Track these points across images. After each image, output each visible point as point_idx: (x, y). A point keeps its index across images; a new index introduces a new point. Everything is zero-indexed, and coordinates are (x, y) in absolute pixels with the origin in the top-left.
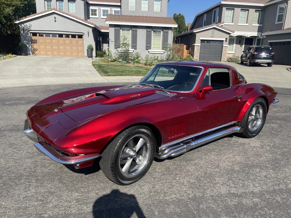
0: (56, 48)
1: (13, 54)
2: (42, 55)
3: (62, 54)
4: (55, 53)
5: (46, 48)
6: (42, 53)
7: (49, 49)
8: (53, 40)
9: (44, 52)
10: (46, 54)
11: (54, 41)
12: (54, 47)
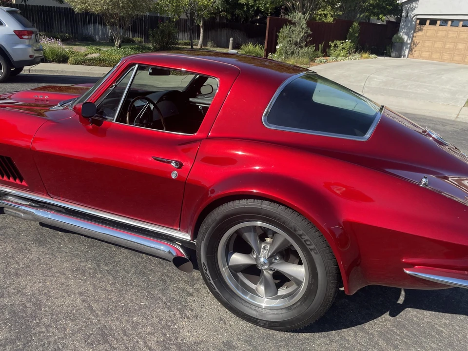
0: (452, 46)
1: (372, 53)
2: (423, 58)
3: (457, 58)
4: (446, 56)
5: (434, 47)
6: (425, 54)
7: (438, 48)
8: (450, 32)
9: (428, 53)
10: (430, 58)
11: (451, 34)
12: (448, 46)
